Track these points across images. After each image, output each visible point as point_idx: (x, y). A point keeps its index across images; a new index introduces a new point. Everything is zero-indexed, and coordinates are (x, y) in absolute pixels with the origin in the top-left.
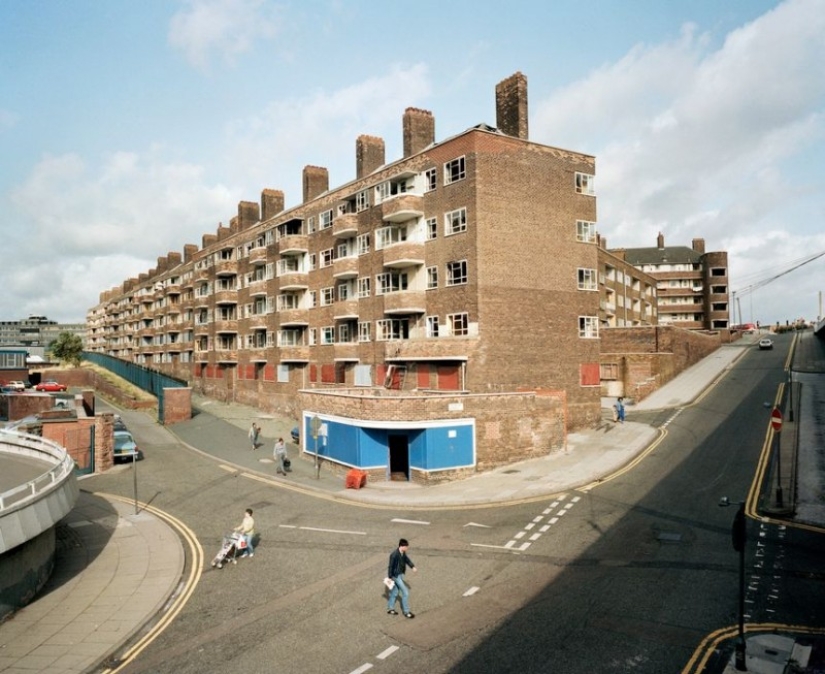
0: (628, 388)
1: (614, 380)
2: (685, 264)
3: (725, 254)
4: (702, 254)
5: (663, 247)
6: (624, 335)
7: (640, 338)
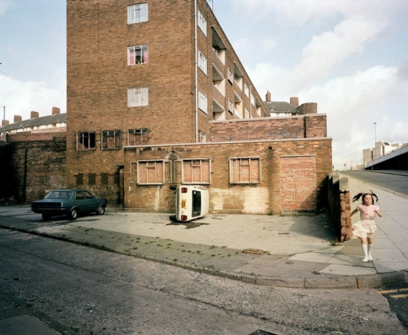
0: (277, 198)
1: (254, 185)
2: (286, 113)
3: (316, 104)
4: (297, 107)
5: (270, 101)
6: (260, 129)
7: (282, 133)
